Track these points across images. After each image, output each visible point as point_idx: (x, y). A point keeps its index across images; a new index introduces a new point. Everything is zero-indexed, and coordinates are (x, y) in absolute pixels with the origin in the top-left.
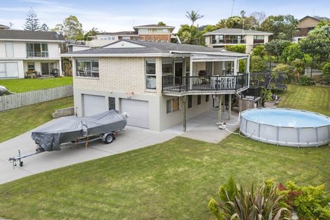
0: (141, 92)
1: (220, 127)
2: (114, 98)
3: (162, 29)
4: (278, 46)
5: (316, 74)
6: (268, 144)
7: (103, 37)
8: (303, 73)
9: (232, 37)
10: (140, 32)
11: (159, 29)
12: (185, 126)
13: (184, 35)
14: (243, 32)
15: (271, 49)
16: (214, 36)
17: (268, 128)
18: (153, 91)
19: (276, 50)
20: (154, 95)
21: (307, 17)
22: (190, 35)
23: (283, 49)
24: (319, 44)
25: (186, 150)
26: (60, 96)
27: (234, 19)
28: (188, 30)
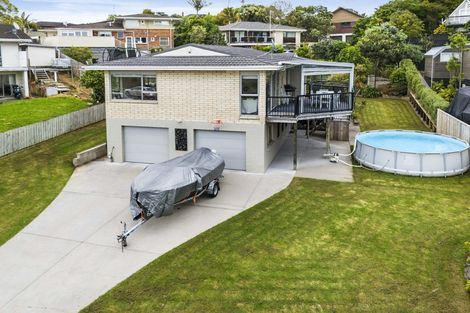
0: (233, 120)
1: (333, 159)
2: (185, 130)
3: (160, 21)
4: (331, 48)
5: (381, 83)
6: (409, 176)
7: (68, 31)
8: (365, 82)
9: (256, 33)
10: (128, 25)
11: (157, 21)
12: (295, 162)
13: (195, 31)
14: (269, 27)
15: (322, 51)
16: (233, 32)
17: (408, 157)
18: (254, 117)
19: (328, 53)
20: (256, 122)
21: (341, 9)
22: (204, 30)
23: (339, 51)
24: (383, 47)
25: (327, 195)
26: (64, 130)
27: (250, 9)
28: (200, 23)
